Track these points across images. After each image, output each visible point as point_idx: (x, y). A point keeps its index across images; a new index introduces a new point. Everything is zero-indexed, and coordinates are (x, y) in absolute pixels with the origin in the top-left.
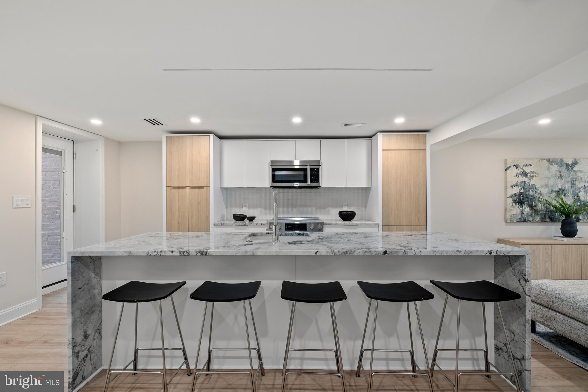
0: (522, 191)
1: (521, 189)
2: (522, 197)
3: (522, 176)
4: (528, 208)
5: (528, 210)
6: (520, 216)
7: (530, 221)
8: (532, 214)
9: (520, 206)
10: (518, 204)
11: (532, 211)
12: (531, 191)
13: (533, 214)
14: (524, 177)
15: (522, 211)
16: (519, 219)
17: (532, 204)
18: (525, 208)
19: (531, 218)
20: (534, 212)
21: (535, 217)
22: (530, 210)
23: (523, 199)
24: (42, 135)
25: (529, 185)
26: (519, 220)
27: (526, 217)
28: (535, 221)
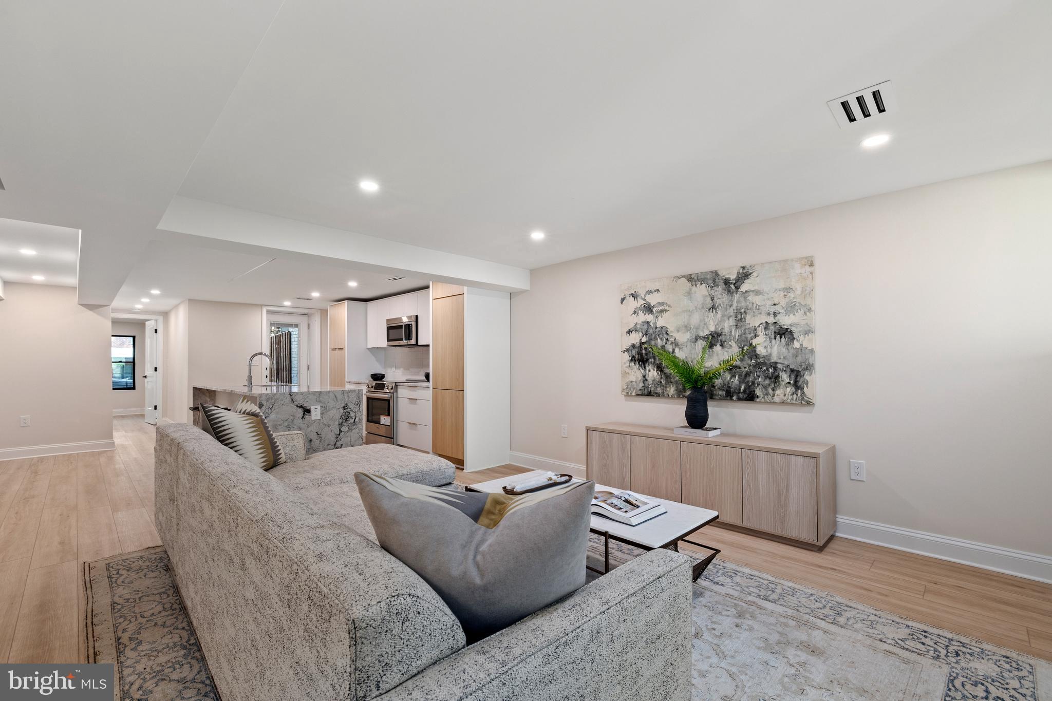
0: (644, 340)
1: (643, 336)
2: (643, 351)
3: (643, 312)
4: (654, 370)
5: (655, 373)
6: (641, 385)
7: (658, 395)
8: (661, 382)
9: (642, 367)
10: (639, 363)
11: (661, 375)
12: (658, 339)
13: (664, 382)
14: (647, 314)
15: (644, 376)
16: (640, 390)
17: (661, 364)
18: (649, 371)
19: (659, 390)
20: (664, 378)
21: (666, 387)
22: (658, 374)
23: (646, 354)
24: (267, 314)
25: (656, 328)
26: (640, 392)
27: (651, 387)
28: (667, 396)
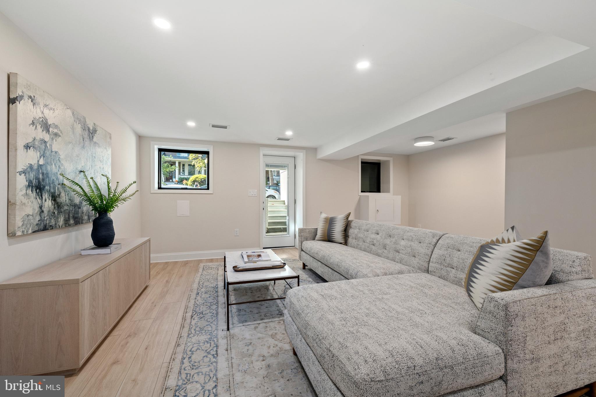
0: (41, 162)
1: (41, 157)
2: (41, 176)
3: (41, 127)
4: (49, 200)
5: (50, 204)
6: (38, 218)
7: (52, 228)
8: (54, 213)
9: (39, 195)
10: (36, 190)
11: (55, 205)
12: (53, 164)
13: (56, 213)
14: (45, 132)
15: (41, 207)
16: (37, 224)
17: (55, 193)
18: (46, 200)
19: (53, 222)
20: (57, 208)
21: (58, 218)
22: (52, 204)
23: (43, 180)
25: (52, 151)
26: (36, 228)
27: (46, 220)
28: (59, 227)
